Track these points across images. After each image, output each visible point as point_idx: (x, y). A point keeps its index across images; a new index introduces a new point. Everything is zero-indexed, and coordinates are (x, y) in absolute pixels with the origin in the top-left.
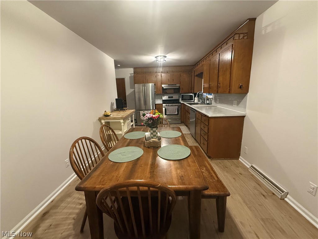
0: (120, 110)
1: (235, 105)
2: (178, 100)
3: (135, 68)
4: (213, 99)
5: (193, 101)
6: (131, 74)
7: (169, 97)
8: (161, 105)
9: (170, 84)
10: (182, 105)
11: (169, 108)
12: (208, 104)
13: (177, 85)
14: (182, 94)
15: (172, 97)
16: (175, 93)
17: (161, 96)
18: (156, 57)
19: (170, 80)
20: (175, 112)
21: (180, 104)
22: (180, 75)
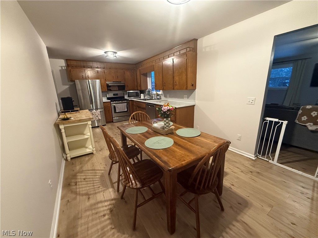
0: (71, 111)
1: (186, 98)
2: (124, 97)
3: (67, 60)
4: (162, 95)
5: (140, 97)
6: (62, 67)
7: (114, 95)
8: (109, 103)
9: (114, 81)
10: (130, 102)
11: (119, 105)
12: (159, 99)
13: (122, 82)
14: (128, 91)
15: (117, 94)
16: (119, 90)
17: (106, 93)
18: (105, 52)
19: (114, 77)
20: (125, 109)
21: (128, 101)
22: (124, 72)
